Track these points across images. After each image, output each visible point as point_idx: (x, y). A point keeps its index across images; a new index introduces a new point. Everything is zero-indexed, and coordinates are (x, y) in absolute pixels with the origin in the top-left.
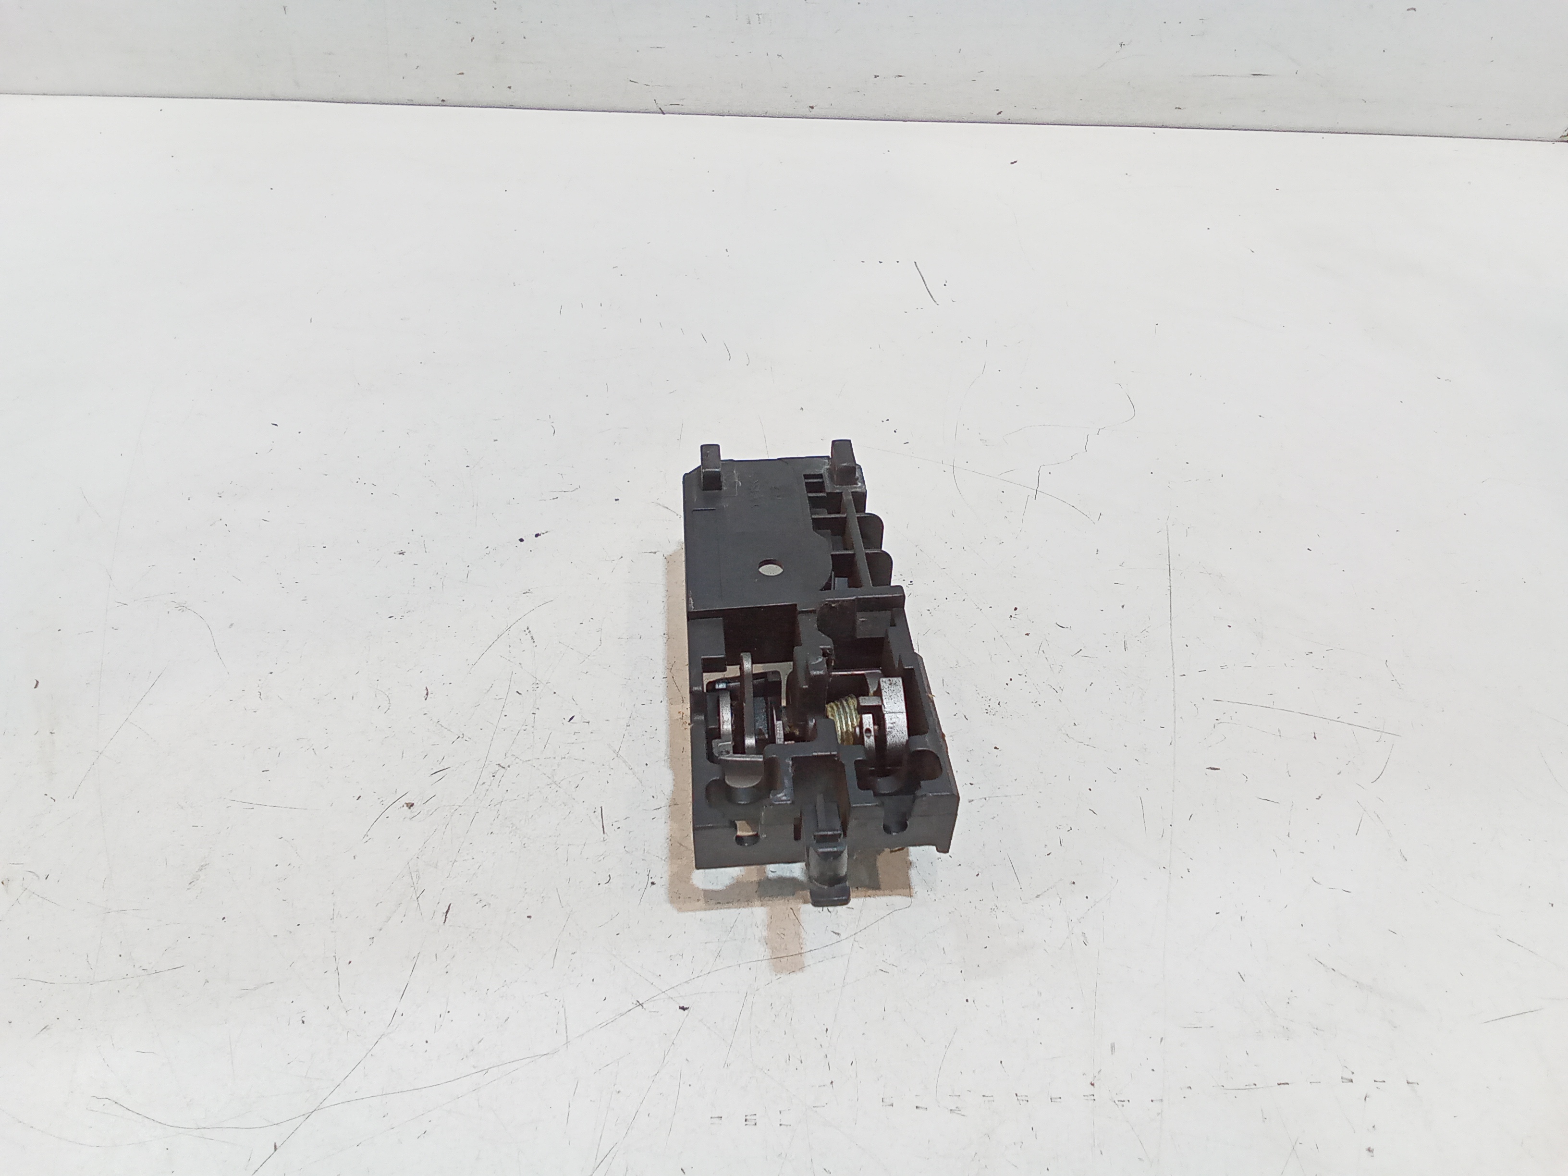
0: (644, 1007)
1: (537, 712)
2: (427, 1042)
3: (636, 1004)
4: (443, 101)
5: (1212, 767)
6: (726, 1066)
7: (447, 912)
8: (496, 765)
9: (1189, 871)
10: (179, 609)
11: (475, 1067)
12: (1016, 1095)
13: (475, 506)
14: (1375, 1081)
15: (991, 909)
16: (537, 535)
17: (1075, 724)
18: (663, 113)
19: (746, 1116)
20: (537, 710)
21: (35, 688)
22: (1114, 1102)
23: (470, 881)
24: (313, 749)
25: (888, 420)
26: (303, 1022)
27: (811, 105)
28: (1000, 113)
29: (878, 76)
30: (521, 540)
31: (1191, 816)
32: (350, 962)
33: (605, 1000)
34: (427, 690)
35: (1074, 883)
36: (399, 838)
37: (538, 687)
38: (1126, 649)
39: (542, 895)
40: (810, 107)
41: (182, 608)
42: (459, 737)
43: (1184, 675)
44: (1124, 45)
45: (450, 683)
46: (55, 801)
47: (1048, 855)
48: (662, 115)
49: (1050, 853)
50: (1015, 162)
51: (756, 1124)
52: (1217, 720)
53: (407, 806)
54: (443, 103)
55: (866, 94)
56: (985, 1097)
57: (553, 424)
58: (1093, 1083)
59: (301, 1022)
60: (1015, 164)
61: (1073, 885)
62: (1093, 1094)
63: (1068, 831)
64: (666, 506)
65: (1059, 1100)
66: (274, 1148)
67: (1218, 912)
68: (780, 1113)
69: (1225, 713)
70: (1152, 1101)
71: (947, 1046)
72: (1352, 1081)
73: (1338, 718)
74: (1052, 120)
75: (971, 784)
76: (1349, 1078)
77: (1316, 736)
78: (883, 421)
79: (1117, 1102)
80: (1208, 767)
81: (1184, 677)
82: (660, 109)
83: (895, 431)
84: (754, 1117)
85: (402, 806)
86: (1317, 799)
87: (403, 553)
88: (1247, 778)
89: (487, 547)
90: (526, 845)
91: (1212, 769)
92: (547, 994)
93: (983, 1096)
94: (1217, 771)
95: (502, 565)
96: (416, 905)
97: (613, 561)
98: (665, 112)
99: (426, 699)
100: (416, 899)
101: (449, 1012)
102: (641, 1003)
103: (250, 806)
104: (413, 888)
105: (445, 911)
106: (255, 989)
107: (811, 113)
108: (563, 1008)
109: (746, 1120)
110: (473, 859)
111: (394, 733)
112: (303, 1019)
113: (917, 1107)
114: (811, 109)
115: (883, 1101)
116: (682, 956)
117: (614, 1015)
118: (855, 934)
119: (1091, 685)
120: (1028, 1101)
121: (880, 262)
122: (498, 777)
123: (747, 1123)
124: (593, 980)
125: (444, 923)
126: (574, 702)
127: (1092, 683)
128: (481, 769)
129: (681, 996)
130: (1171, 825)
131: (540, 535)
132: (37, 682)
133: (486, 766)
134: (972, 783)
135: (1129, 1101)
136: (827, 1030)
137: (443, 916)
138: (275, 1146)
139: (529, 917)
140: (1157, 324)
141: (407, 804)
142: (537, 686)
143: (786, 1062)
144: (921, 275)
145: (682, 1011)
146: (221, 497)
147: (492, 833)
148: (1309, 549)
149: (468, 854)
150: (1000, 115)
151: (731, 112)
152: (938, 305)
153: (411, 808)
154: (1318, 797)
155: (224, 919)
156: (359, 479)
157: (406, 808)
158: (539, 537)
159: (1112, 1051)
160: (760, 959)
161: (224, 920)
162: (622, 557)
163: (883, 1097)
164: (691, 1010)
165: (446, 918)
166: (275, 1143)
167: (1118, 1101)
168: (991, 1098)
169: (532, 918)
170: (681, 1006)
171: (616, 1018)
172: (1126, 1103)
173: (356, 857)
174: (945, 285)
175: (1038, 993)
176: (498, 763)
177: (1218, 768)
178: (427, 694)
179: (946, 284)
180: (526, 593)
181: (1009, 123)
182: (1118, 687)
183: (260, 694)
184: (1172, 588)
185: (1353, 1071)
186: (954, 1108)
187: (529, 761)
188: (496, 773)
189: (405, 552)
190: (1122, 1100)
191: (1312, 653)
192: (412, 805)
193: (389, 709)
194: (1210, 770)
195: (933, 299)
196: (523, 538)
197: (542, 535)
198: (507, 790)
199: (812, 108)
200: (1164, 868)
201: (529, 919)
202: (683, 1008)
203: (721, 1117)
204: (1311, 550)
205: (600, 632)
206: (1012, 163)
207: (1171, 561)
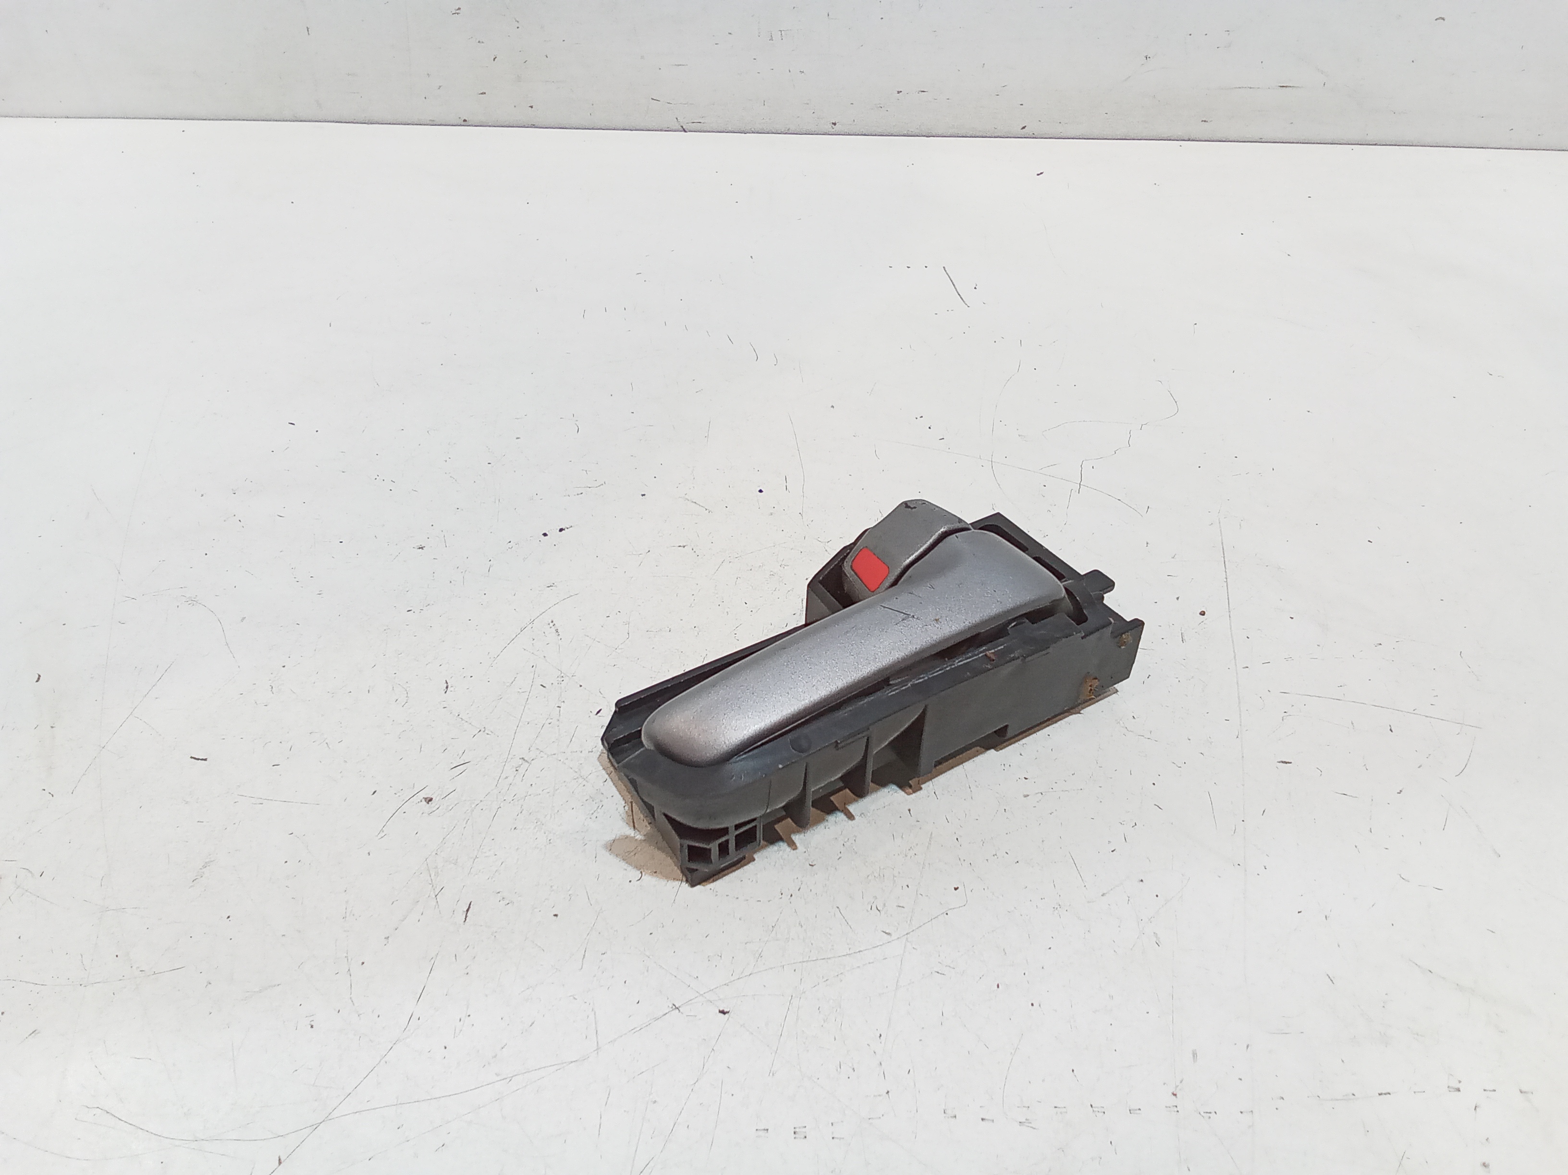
0: (681, 1011)
1: (562, 705)
2: (445, 1048)
3: (672, 1007)
4: (465, 121)
5: (1284, 760)
6: (771, 1074)
7: (468, 910)
8: (520, 759)
9: (1266, 868)
10: (189, 602)
11: (497, 1075)
12: (1091, 1106)
13: (497, 502)
14: (1485, 1090)
15: (1054, 908)
16: (561, 530)
17: (1133, 717)
18: (685, 131)
19: (795, 1128)
20: (563, 703)
21: (37, 681)
22: (1200, 1113)
23: (492, 879)
24: (327, 743)
25: (922, 417)
26: (312, 1027)
27: (834, 122)
28: (1024, 128)
29: (901, 92)
30: (545, 535)
31: (1264, 811)
32: (363, 963)
33: (638, 1003)
34: (447, 683)
35: (1142, 881)
36: (417, 833)
37: (563, 681)
38: (1184, 641)
39: (570, 892)
40: (833, 123)
41: (193, 601)
42: (480, 731)
43: (1247, 667)
44: (1149, 57)
45: (471, 677)
46: (53, 796)
47: (1112, 851)
48: (683, 133)
49: (1114, 850)
50: (1041, 173)
51: (805, 1137)
52: (1285, 712)
53: (425, 801)
54: (463, 123)
55: (888, 110)
56: (1057, 1109)
57: (577, 423)
58: (1175, 1093)
59: (310, 1026)
60: (1041, 175)
61: (1141, 883)
62: (1176, 1105)
63: (1133, 827)
64: (694, 501)
65: (1139, 1111)
66: (278, 1162)
67: (1300, 911)
68: (832, 1125)
69: (1293, 706)
70: (1241, 1112)
71: (1013, 1053)
72: (1459, 1090)
73: (1414, 710)
74: (1078, 134)
75: (1026, 779)
76: (1456, 1087)
77: (1392, 729)
78: (917, 418)
79: (1202, 1113)
80: (1280, 760)
81: (1247, 669)
82: (682, 127)
83: (930, 428)
84: (804, 1130)
85: (420, 801)
86: (1398, 793)
87: (422, 548)
88: (1321, 772)
89: (510, 542)
90: (551, 841)
91: (1283, 762)
92: (576, 997)
93: (1055, 1107)
94: (1288, 765)
95: (524, 559)
96: (434, 903)
97: (640, 555)
98: (686, 130)
99: (446, 692)
100: (434, 896)
101: (469, 1016)
102: (677, 1006)
103: (260, 801)
104: (431, 885)
105: (465, 910)
106: (260, 991)
107: (833, 130)
108: (593, 1013)
109: (795, 1133)
110: (496, 855)
111: (412, 727)
112: (312, 1023)
113: (983, 1119)
114: (833, 126)
115: (944, 1113)
116: (721, 957)
117: (649, 1019)
118: (907, 934)
119: (1148, 677)
120: (1104, 1113)
121: (908, 267)
122: (522, 770)
123: (796, 1136)
124: (625, 982)
125: (465, 921)
126: (601, 695)
127: (1149, 675)
128: (504, 764)
129: (720, 999)
130: (1243, 821)
131: (564, 530)
132: (39, 676)
133: (509, 760)
134: (1026, 777)
135: (1215, 1113)
136: (881, 1035)
137: (463, 915)
138: (280, 1160)
139: (556, 915)
140: (1196, 324)
141: (425, 799)
142: (562, 679)
143: (837, 1070)
144: (950, 279)
145: (722, 1015)
146: (235, 493)
147: (515, 828)
148: (1369, 541)
149: (490, 850)
150: (1024, 130)
151: (753, 130)
152: (968, 307)
153: (430, 803)
154: (1399, 792)
155: (229, 917)
156: (378, 476)
157: (424, 803)
158: (563, 531)
159: (1194, 1059)
160: (805, 960)
161: (229, 919)
162: (649, 551)
163: (944, 1108)
164: (731, 1014)
165: (466, 917)
166: (279, 1157)
167: (1204, 1113)
168: (1064, 1110)
169: (558, 917)
170: (721, 1009)
171: (650, 1022)
172: (1213, 1115)
173: (370, 853)
174: (975, 288)
175: (1110, 996)
176: (521, 757)
177: (1290, 761)
178: (447, 687)
179: (977, 287)
180: (551, 586)
181: (1033, 138)
182: (1177, 680)
183: (272, 688)
184: (1228, 580)
185: (1460, 1079)
186: (1024, 1120)
187: (554, 754)
188: (520, 766)
189: (424, 547)
190: (1209, 1111)
191: (1380, 644)
192: (431, 800)
193: (406, 702)
194: (1281, 764)
195: (964, 301)
196: (547, 533)
197: (566, 529)
198: (532, 785)
199: (835, 124)
200: (1239, 865)
201: (555, 917)
202: (723, 1012)
203: (767, 1130)
204: (1371, 542)
205: (627, 625)
206: (1038, 175)
207: (1225, 553)
